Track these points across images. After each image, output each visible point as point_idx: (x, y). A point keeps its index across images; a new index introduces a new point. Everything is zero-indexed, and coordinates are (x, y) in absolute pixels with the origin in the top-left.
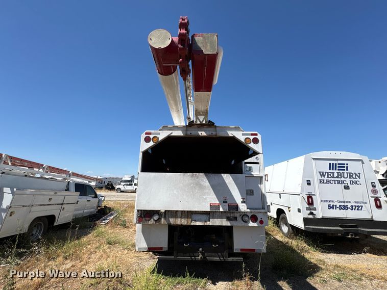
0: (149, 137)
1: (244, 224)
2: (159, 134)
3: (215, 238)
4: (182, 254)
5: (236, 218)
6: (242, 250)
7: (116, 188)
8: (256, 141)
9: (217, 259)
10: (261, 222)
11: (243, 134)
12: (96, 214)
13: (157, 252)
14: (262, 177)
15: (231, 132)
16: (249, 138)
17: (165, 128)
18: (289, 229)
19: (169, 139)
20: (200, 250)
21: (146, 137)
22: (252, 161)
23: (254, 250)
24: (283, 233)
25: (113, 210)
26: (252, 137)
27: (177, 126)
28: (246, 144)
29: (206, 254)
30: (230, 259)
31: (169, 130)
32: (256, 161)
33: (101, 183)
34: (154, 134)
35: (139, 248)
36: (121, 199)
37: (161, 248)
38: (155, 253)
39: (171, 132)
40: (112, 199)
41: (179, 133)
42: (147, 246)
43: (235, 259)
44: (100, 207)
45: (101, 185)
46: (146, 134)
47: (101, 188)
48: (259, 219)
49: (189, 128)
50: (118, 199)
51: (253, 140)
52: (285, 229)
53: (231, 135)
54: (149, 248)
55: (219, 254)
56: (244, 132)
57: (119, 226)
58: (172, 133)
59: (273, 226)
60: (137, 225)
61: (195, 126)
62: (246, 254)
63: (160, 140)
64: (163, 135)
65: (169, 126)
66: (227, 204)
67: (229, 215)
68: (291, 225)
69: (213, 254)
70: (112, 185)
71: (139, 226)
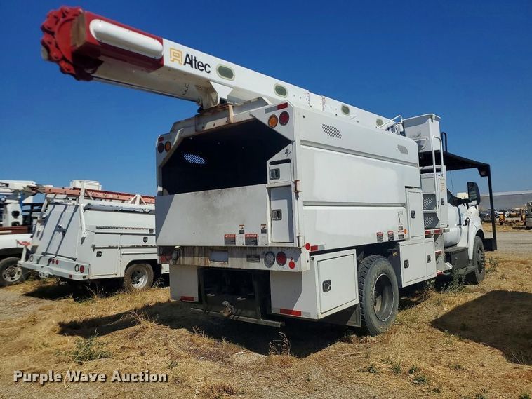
14: (290, 186)
66: (243, 235)
67: (249, 252)
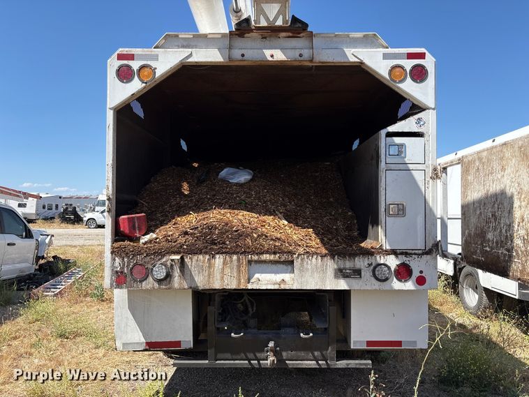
0: (129, 67)
1: (376, 285)
2: (156, 58)
3: (307, 318)
4: (228, 355)
5: (357, 273)
6: (369, 343)
7: (85, 219)
8: (419, 74)
9: (312, 364)
10: (421, 281)
11: (386, 56)
12: (35, 275)
13: (174, 352)
15: (353, 50)
16: (402, 67)
17: (171, 41)
18: (480, 299)
19: (185, 72)
20: (271, 344)
21: (121, 67)
22: (406, 130)
23: (399, 343)
24: (466, 307)
25: (75, 264)
26: (408, 64)
27: (205, 36)
28: (391, 84)
29: (284, 354)
30: (342, 364)
31: (183, 47)
32: (415, 129)
33: (50, 209)
34: (142, 57)
35: (124, 344)
36: (96, 243)
37: (178, 343)
38: (168, 354)
39: (187, 52)
40: (76, 243)
41: (210, 55)
42: (143, 340)
43: (353, 363)
44: (43, 258)
45: (50, 214)
46: (120, 57)
47: (49, 219)
48: (416, 274)
49: (239, 42)
50: (90, 242)
51: (411, 71)
52: (472, 298)
53: (352, 59)
54: (148, 344)
55: (316, 353)
56: (390, 50)
57: (88, 299)
58: (191, 55)
59: (445, 292)
60: (116, 291)
61: (254, 34)
62: (379, 351)
63: (159, 73)
64: (165, 62)
65: (180, 36)
68: (486, 290)
69: (302, 354)
70: (74, 212)
71: (120, 295)
